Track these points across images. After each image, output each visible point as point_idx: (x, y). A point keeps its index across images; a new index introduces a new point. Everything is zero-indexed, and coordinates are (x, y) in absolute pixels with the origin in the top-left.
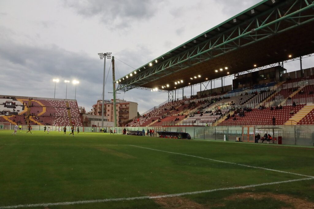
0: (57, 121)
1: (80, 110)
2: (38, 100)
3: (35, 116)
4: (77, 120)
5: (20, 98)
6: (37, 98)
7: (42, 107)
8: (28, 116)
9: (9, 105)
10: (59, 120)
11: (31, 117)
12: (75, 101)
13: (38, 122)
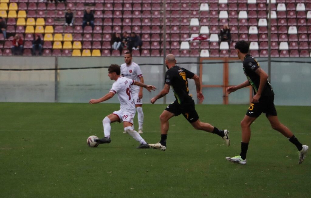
13: (50, 29)
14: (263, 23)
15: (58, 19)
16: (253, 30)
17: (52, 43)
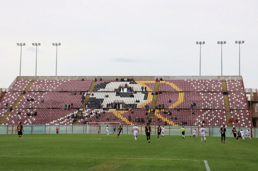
0: (203, 118)
1: (247, 95)
2: (171, 81)
3: (165, 109)
4: (242, 114)
5: (141, 78)
6: (169, 77)
7: (177, 92)
8: (152, 110)
9: (124, 93)
10: (206, 116)
11: (157, 111)
12: (239, 79)
13: (168, 120)
14: (211, 120)
15: (170, 118)
16: (209, 121)
17: (169, 123)
